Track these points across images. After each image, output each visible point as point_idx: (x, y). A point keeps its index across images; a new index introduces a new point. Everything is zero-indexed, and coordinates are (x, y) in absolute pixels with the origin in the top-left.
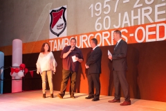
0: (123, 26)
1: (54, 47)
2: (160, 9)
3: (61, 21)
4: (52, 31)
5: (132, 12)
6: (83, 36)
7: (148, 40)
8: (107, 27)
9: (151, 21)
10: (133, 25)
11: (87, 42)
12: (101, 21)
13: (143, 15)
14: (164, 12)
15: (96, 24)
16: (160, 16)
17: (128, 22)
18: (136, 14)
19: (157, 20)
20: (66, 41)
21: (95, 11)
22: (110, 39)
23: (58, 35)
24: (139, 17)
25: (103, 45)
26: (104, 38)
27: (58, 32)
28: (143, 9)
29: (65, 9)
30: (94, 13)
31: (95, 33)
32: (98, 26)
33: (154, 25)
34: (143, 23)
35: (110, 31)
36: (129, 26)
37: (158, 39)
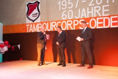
0: (81, 18)
1: (30, 30)
2: (105, 8)
3: (35, 11)
4: (28, 18)
5: (88, 8)
6: (52, 23)
7: (98, 27)
8: (70, 17)
9: (100, 16)
10: (88, 17)
11: (56, 26)
12: (66, 13)
13: (95, 11)
14: (108, 10)
15: (63, 15)
16: (105, 13)
17: (85, 15)
18: (90, 10)
19: (104, 15)
20: (40, 26)
21: (62, 6)
22: (72, 26)
23: (33, 21)
24: (92, 12)
25: (68, 29)
26: (68, 24)
27: (33, 19)
28: (95, 7)
29: (39, 3)
30: (61, 7)
31: (61, 21)
32: (64, 17)
33: (102, 18)
34: (95, 16)
35: (72, 20)
36: (86, 17)
37: (104, 27)
